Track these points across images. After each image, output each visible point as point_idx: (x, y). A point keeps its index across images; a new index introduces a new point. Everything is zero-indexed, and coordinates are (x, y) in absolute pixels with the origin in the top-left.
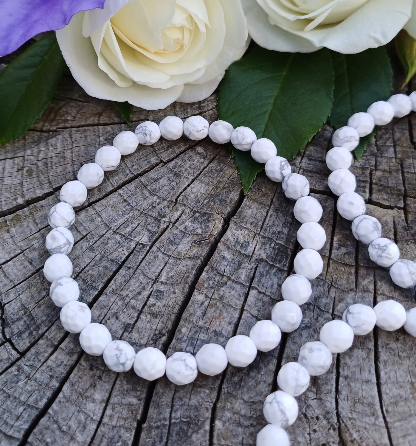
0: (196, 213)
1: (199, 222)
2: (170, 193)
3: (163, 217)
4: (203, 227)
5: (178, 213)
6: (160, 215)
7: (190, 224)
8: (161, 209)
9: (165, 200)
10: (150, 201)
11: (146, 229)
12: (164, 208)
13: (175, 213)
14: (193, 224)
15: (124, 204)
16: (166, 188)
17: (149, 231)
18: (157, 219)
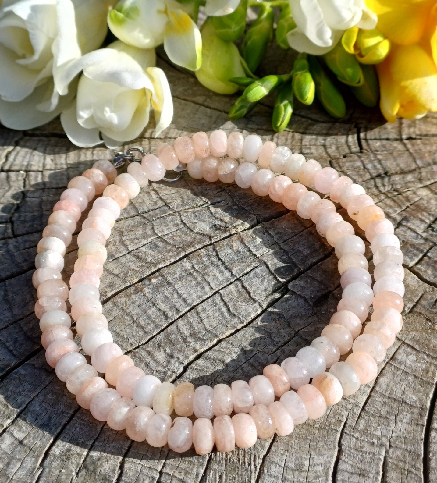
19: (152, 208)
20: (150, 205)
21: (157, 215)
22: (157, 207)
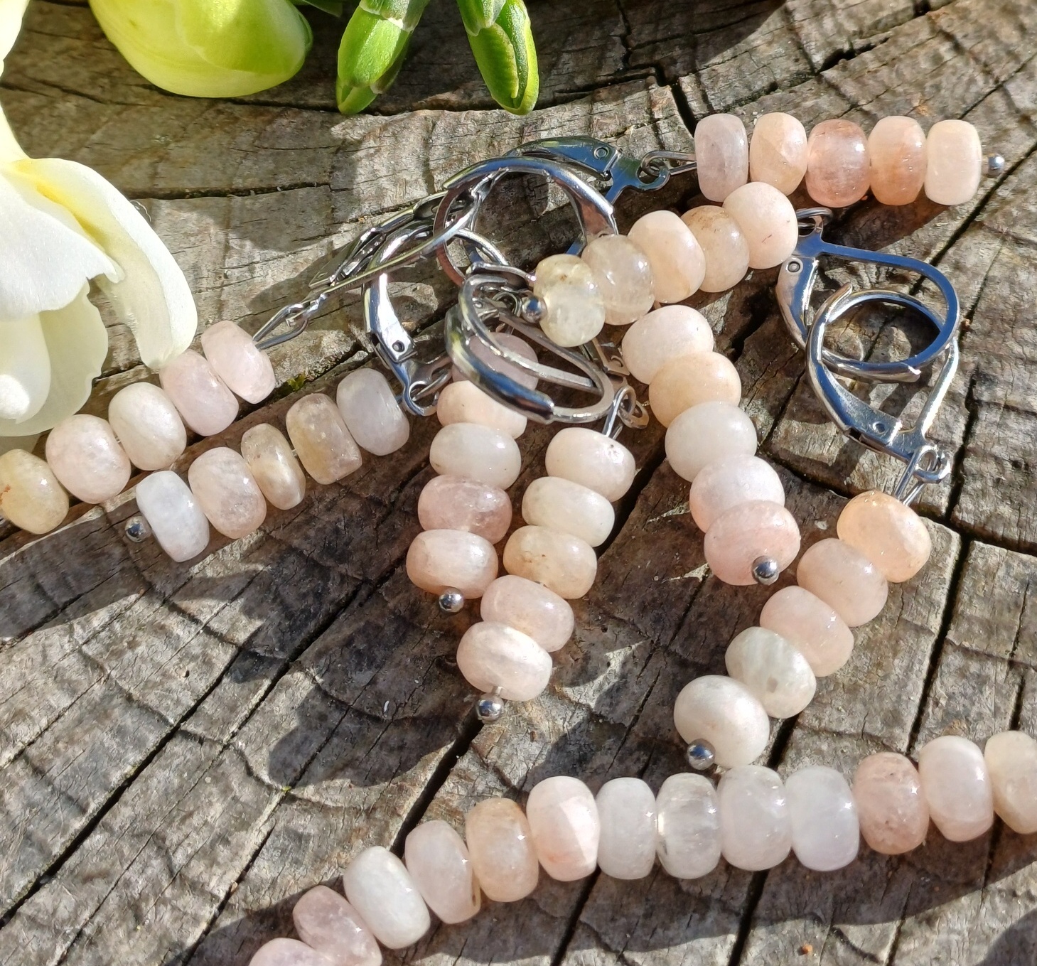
19: (202, 686)
20: (193, 676)
21: (233, 709)
22: (217, 674)
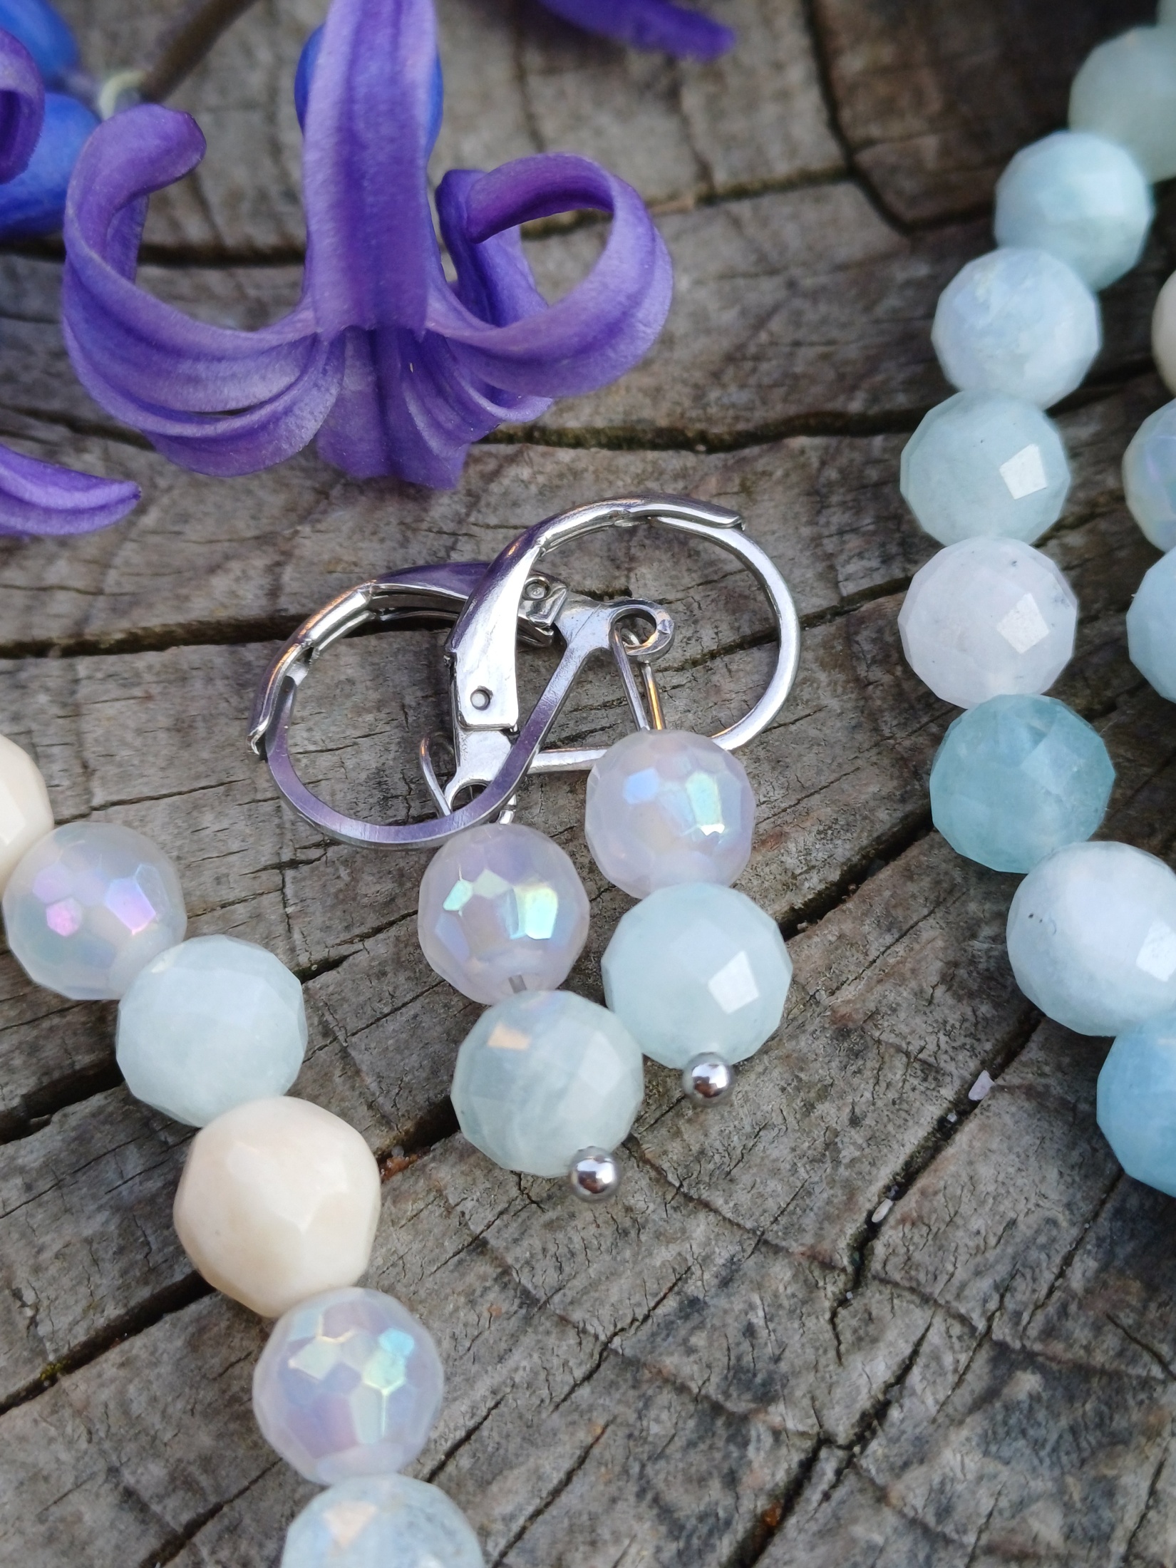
0: (1014, 1367)
1: (1037, 1445)
2: (803, 1192)
3: (766, 1396)
4: (1076, 1490)
5: (881, 1368)
6: (739, 1375)
7: (974, 1462)
8: (750, 1331)
9: (777, 1250)
10: (664, 1255)
11: (641, 1494)
12: (768, 1318)
13: (856, 1361)
14: (992, 1466)
15: (471, 1279)
16: (778, 1150)
17: (665, 1512)
18: (717, 1409)
